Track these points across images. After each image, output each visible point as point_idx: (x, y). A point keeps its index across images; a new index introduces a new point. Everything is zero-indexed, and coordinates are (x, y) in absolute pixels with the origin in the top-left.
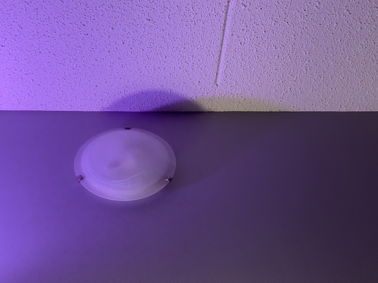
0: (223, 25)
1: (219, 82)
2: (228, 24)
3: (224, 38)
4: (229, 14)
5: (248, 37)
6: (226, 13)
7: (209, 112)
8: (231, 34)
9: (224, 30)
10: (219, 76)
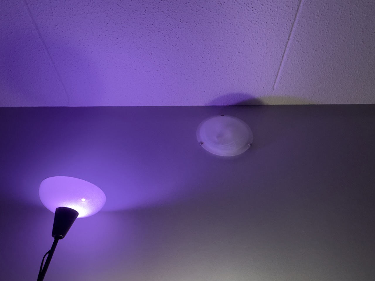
0: (283, 54)
1: (275, 88)
2: (286, 53)
3: (283, 61)
4: (287, 47)
5: (297, 60)
6: (286, 47)
7: (266, 105)
8: (287, 58)
9: (283, 57)
10: (275, 84)
